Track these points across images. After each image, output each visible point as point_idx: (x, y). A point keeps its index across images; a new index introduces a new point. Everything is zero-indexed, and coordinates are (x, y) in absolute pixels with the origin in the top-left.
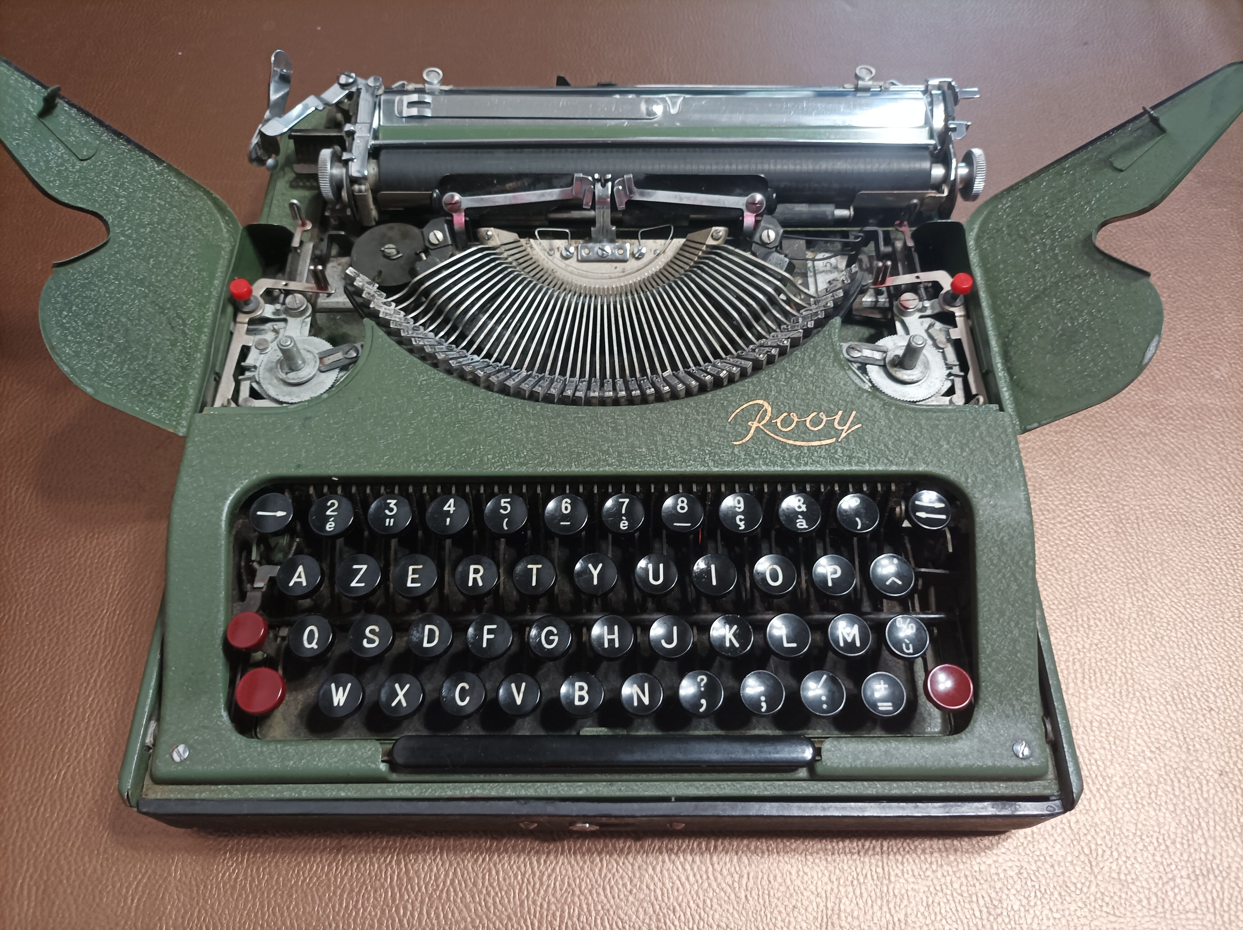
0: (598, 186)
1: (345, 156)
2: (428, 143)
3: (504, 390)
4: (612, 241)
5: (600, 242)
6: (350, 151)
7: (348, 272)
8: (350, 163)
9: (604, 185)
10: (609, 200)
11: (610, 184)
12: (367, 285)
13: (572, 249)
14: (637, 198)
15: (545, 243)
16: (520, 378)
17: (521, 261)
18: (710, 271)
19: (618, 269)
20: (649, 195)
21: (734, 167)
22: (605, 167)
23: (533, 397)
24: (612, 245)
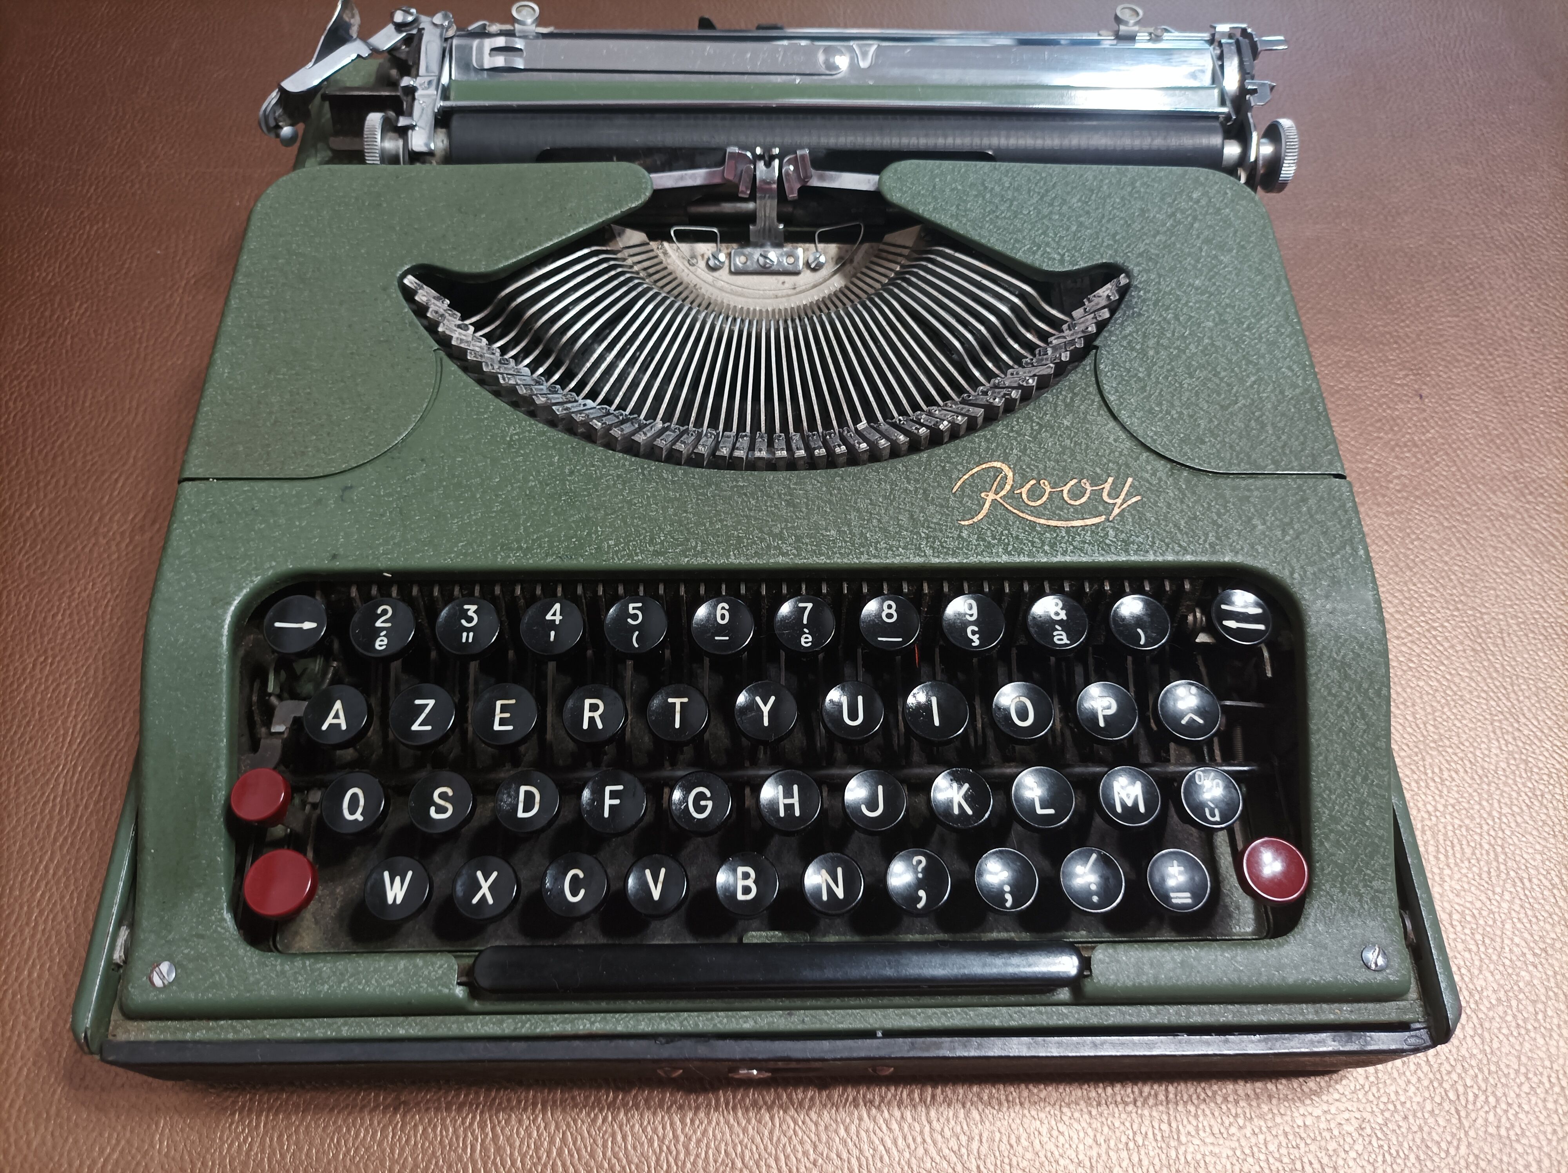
0: (761, 165)
1: (402, 122)
2: (519, 106)
3: (631, 448)
4: (778, 245)
5: (762, 246)
6: (410, 114)
7: (406, 281)
8: (410, 132)
9: (768, 164)
10: (775, 186)
11: (776, 162)
12: (433, 301)
13: (722, 257)
14: (815, 182)
15: (685, 247)
16: (653, 432)
17: (651, 271)
18: (920, 283)
20: (832, 179)
21: (950, 141)
22: (769, 140)
23: (673, 458)
24: (779, 251)
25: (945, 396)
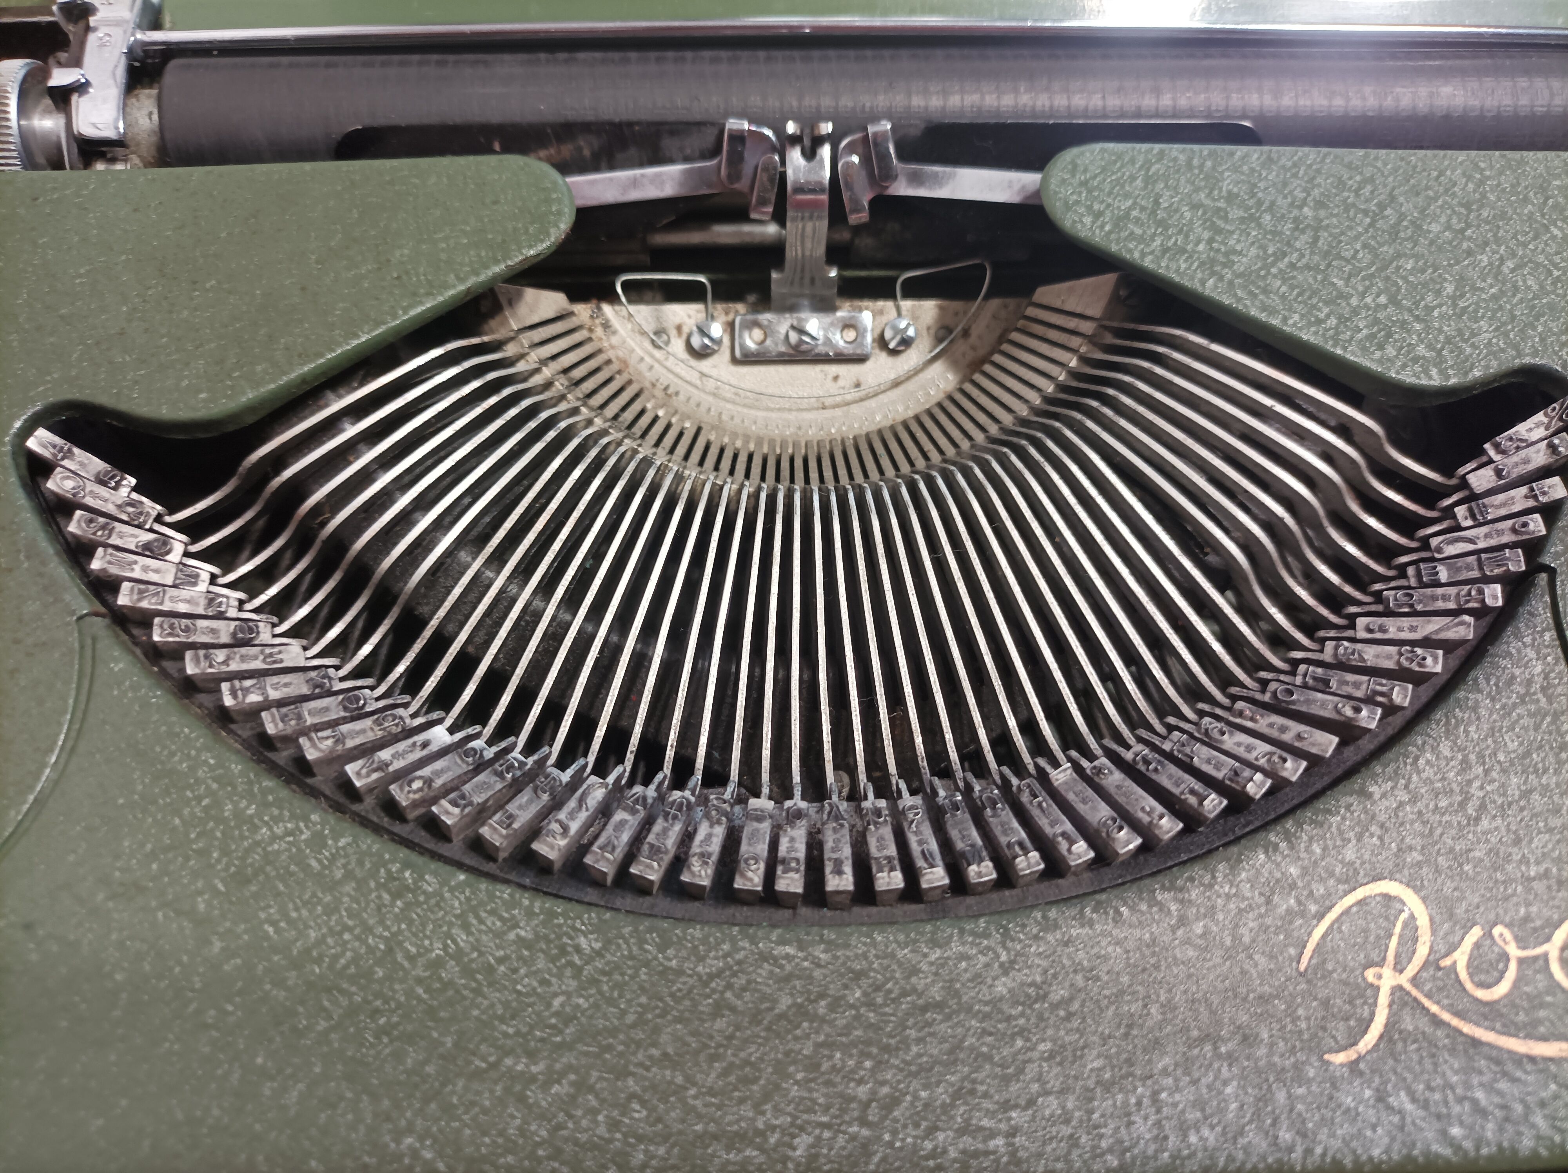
0: (795, 156)
1: (60, 77)
2: (299, 39)
4: (824, 306)
5: (792, 308)
6: (77, 62)
7: (32, 443)
8: (74, 98)
9: (810, 154)
10: (825, 197)
11: (826, 151)
12: (91, 486)
13: (717, 330)
14: (902, 188)
15: (643, 313)
16: (583, 816)
17: (577, 373)
18: (1141, 409)
19: (841, 382)
20: (937, 180)
21: (1166, 101)
22: (809, 102)
24: (827, 319)
25: (1225, 680)
